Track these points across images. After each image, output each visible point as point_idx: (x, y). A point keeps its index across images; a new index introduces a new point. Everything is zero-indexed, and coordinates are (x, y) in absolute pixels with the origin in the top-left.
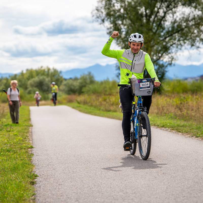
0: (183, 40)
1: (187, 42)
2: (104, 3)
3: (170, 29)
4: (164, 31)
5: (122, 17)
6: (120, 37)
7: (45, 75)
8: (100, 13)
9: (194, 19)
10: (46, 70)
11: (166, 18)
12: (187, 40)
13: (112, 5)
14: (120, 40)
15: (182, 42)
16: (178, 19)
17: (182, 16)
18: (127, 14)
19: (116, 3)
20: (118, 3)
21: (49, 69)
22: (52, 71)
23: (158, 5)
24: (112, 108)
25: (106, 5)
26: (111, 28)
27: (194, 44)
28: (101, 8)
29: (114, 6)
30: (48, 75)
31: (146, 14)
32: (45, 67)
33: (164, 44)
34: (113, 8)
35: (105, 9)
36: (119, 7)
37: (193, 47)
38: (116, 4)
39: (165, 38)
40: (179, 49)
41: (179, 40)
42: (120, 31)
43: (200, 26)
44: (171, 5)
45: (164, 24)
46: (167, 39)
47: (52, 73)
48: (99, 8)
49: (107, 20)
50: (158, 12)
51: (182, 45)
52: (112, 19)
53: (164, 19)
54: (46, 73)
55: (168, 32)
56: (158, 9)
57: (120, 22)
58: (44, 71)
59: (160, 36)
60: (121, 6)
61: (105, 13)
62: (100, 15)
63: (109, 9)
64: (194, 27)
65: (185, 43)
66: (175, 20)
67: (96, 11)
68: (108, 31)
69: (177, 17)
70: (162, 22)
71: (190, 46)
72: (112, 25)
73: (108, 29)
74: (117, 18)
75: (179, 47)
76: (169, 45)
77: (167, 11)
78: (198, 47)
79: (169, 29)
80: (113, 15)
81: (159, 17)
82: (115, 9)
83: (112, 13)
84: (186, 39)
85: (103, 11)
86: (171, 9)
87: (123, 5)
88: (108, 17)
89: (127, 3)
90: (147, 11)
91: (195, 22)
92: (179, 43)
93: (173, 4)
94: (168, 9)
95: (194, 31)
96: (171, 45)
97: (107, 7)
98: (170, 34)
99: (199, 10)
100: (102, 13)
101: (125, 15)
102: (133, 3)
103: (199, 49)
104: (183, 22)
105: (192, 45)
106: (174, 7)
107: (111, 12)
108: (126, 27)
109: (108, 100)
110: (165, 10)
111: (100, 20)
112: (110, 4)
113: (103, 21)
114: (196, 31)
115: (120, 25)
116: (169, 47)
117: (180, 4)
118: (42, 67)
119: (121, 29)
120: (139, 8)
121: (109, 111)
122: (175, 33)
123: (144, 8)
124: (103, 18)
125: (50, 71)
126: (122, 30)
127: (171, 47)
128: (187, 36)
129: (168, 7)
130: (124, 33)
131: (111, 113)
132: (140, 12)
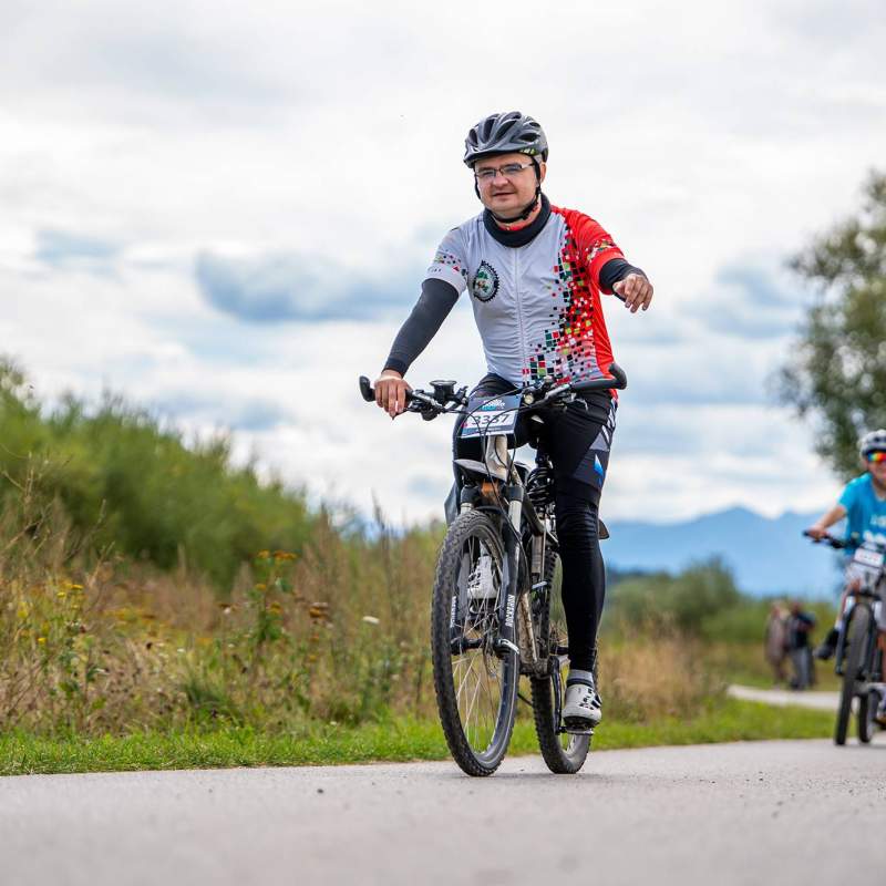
8: (793, 383)
19: (848, 353)
20: (854, 355)
26: (824, 433)
34: (837, 371)
35: (812, 369)
36: (857, 371)
38: (847, 359)
52: (834, 406)
57: (857, 416)
60: (865, 368)
61: (807, 381)
62: (790, 389)
63: (822, 371)
67: (781, 379)
73: (817, 435)
80: (834, 394)
82: (844, 376)
85: (804, 375)
100: (799, 383)
107: (828, 380)
111: (792, 409)
112: (829, 357)
113: (803, 409)
115: (853, 426)
124: (801, 400)
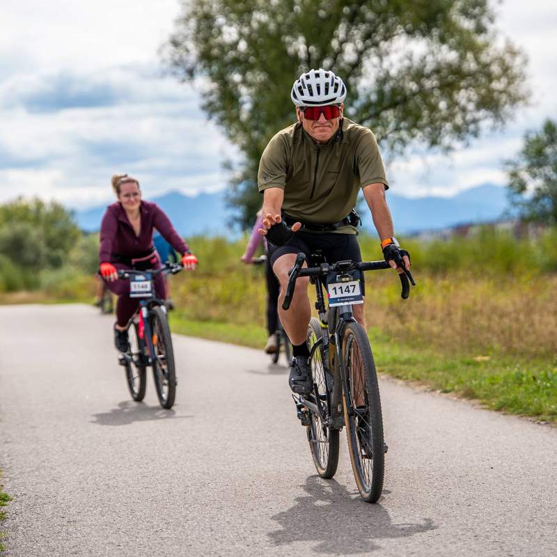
0: (409, 129)
1: (419, 134)
2: (193, 23)
3: (374, 97)
4: (357, 104)
5: (242, 64)
6: (238, 117)
7: (30, 221)
8: (182, 51)
9: (437, 71)
10: (32, 206)
11: (361, 67)
12: (418, 128)
13: (214, 31)
14: (236, 125)
15: (404, 134)
16: (393, 72)
17: (406, 63)
18: (257, 55)
19: (226, 24)
20: (231, 26)
21: (40, 205)
22: (48, 209)
23: (341, 31)
24: (214, 312)
25: (198, 31)
26: (211, 93)
27: (439, 140)
28: (186, 37)
29: (220, 33)
30: (36, 220)
31: (309, 54)
32: (28, 198)
34: (219, 40)
35: (196, 40)
36: (235, 36)
37: (436, 148)
38: (225, 29)
40: (396, 153)
41: (397, 129)
42: (237, 100)
43: (455, 92)
44: (375, 31)
45: (355, 85)
47: (48, 215)
48: (180, 39)
49: (201, 71)
50: (341, 51)
51: (403, 142)
52: (215, 68)
53: (355, 70)
54: (31, 216)
55: (367, 106)
56: (341, 43)
57: (237, 77)
58: (26, 209)
60: (241, 35)
61: (193, 51)
62: (181, 56)
63: (206, 40)
64: (437, 92)
65: (413, 136)
66: (388, 73)
67: (170, 48)
68: (204, 102)
69: (391, 65)
70: (352, 80)
71: (426, 144)
72: (214, 86)
73: (204, 95)
74: (229, 66)
75: (398, 147)
77: (366, 49)
78: (448, 149)
79: (368, 97)
80: (217, 58)
81: (342, 64)
82: (224, 42)
83: (215, 52)
84: (415, 126)
85: (191, 45)
86: (376, 45)
87: (246, 30)
88: (204, 62)
89: (255, 25)
90: (312, 48)
91: (440, 79)
92: (396, 136)
93: (381, 29)
94: (369, 42)
95: (437, 104)
97: (201, 35)
98: (372, 111)
99: (451, 48)
100: (187, 51)
101: (252, 59)
102: (272, 27)
103: (451, 154)
104: (407, 78)
105: (434, 143)
106: (386, 39)
107: (211, 48)
108: (253, 90)
109: (202, 291)
110: (360, 46)
111: (181, 72)
112: (210, 27)
113: (191, 73)
114: (443, 105)
115: (236, 85)
117: (400, 29)
118: (20, 198)
119: (239, 95)
120: (288, 39)
121: (205, 319)
122: (386, 109)
123: (301, 39)
124: (189, 66)
125: (42, 210)
126: (241, 100)
128: (418, 117)
129: (367, 36)
130: (247, 107)
131: (210, 326)
132: (291, 50)
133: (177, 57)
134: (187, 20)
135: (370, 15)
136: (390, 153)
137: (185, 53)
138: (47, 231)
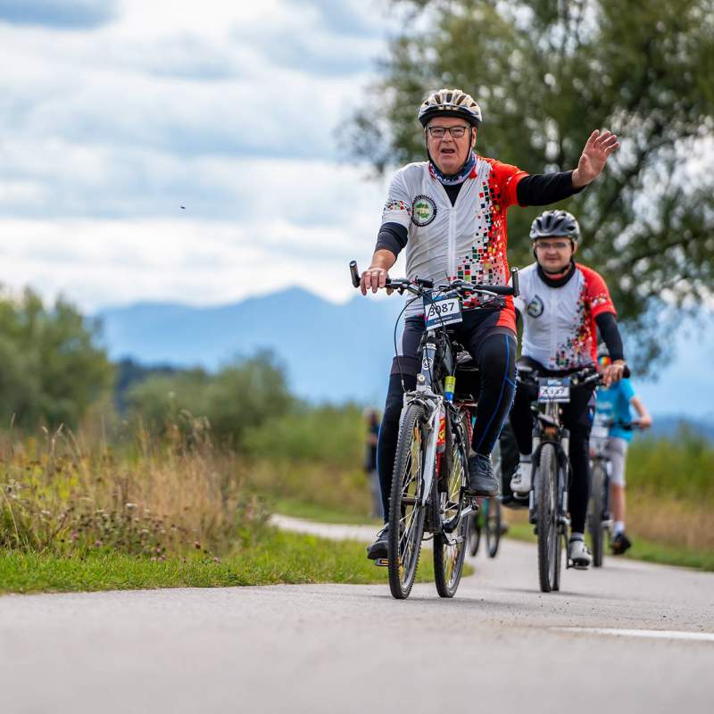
0: (707, 279)
2: (391, 95)
3: (657, 226)
4: (636, 229)
7: (11, 336)
8: (371, 135)
11: (642, 175)
15: (699, 285)
16: (688, 190)
28: (378, 114)
30: (25, 336)
31: (562, 150)
33: (625, 283)
35: (394, 117)
39: (634, 261)
40: (684, 314)
41: (688, 275)
45: (632, 201)
46: (642, 265)
47: (48, 332)
48: (369, 116)
53: (634, 178)
59: (611, 251)
62: (368, 141)
66: (679, 192)
67: (354, 129)
69: (687, 179)
70: (626, 193)
75: (688, 302)
76: (643, 289)
77: (650, 149)
79: (648, 224)
81: (614, 168)
85: (385, 126)
86: (670, 143)
88: (401, 152)
90: (567, 142)
92: (687, 286)
93: (679, 122)
94: (656, 140)
96: (654, 294)
100: (378, 134)
102: (510, 104)
106: (685, 135)
110: (643, 144)
111: (367, 167)
113: (380, 167)
116: (644, 300)
117: (709, 122)
120: (531, 123)
123: (552, 130)
124: (378, 156)
125: (39, 316)
127: (653, 302)
129: (658, 130)
132: (537, 141)
133: (362, 143)
134: (383, 88)
135: (664, 97)
136: (676, 312)
137: (376, 137)
138: (45, 361)
